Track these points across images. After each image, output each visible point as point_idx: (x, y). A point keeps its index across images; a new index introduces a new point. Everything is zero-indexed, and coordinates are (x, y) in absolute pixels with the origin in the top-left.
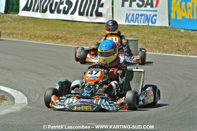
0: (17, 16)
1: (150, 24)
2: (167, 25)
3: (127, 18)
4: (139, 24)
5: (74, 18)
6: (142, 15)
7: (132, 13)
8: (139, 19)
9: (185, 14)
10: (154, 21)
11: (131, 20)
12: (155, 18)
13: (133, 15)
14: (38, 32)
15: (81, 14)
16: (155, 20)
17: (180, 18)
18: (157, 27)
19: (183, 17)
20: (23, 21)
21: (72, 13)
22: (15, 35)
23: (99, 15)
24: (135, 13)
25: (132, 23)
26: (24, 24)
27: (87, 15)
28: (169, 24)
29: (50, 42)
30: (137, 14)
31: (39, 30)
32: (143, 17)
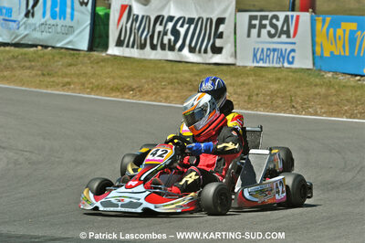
0: (104, 54)
1: (286, 65)
2: (310, 66)
3: (255, 55)
4: (271, 65)
5: (182, 56)
6: (274, 50)
7: (261, 46)
8: (271, 57)
9: (333, 48)
10: (291, 60)
11: (260, 59)
12: (292, 54)
13: (263, 49)
14: (108, 80)
15: (192, 50)
16: (293, 57)
17: (327, 54)
18: (296, 69)
19: (332, 53)
20: (102, 64)
21: (181, 49)
22: (72, 86)
23: (217, 50)
24: (266, 46)
25: (261, 64)
26: (101, 67)
27: (200, 52)
28: (314, 64)
29: (117, 97)
30: (268, 49)
31: (110, 77)
32: (276, 53)
